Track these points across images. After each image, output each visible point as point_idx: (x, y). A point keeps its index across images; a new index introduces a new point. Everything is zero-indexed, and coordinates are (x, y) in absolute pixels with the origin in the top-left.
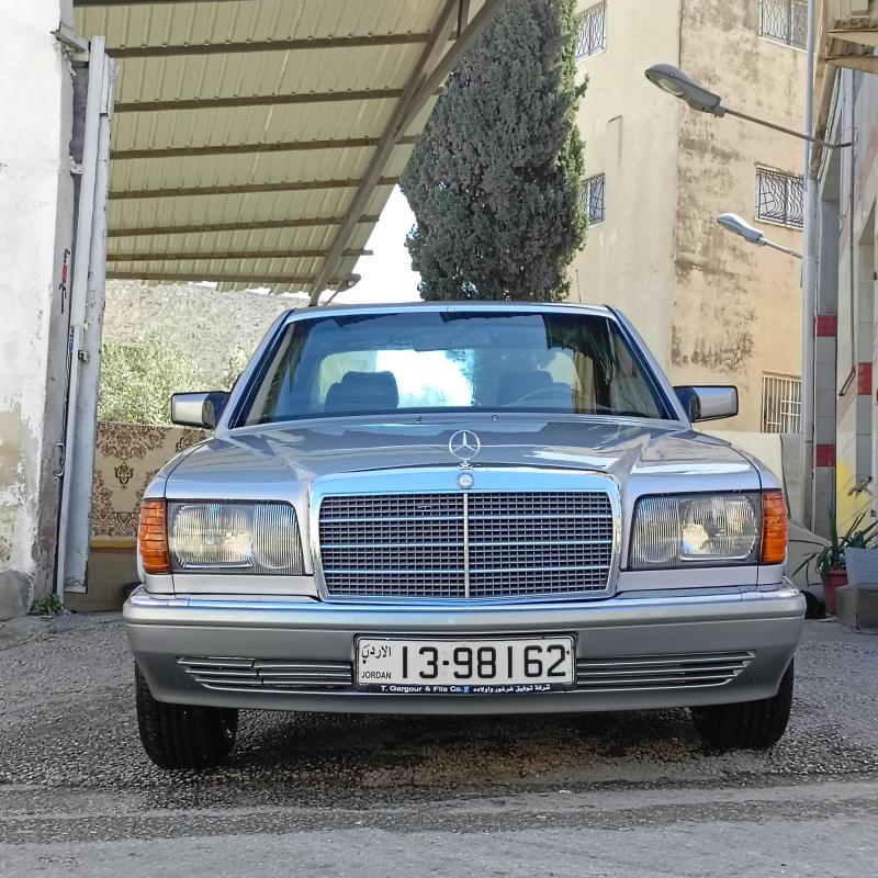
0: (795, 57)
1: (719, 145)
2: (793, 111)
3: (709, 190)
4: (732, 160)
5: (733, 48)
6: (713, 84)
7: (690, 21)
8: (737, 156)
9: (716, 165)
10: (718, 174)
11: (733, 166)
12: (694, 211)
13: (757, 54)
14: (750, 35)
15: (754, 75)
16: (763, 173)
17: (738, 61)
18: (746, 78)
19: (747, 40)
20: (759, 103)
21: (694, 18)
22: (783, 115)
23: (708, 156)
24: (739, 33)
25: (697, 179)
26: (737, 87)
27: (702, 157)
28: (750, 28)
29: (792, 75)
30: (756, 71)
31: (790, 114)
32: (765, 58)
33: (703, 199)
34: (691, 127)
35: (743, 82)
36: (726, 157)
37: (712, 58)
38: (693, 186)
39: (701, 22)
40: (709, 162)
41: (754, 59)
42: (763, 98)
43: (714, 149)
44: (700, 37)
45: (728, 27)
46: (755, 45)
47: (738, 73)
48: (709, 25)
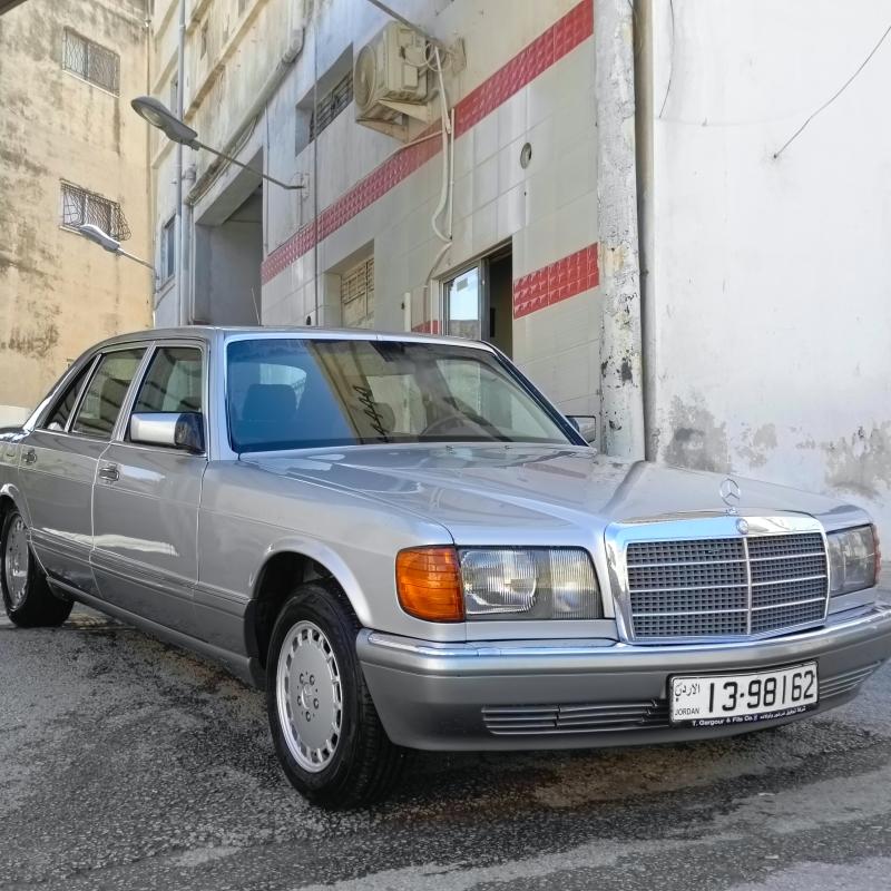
0: (91, 91)
1: (30, 160)
2: (90, 138)
3: (23, 197)
4: (42, 175)
5: (42, 76)
6: (27, 105)
7: (6, 47)
8: (46, 171)
9: (27, 176)
10: (31, 184)
11: (42, 179)
12: (10, 215)
13: (62, 85)
14: (55, 67)
15: (59, 103)
16: (67, 188)
17: (46, 88)
18: (53, 104)
19: (53, 72)
20: (63, 127)
21: (9, 45)
22: (82, 140)
23: (22, 168)
24: (47, 64)
25: (13, 187)
26: (46, 111)
27: (17, 168)
28: (56, 61)
29: (89, 107)
30: (60, 100)
31: (87, 140)
32: (68, 89)
33: (18, 205)
34: (7, 140)
35: (50, 107)
36: (37, 170)
37: (26, 82)
38: (9, 192)
39: (17, 50)
40: (22, 174)
41: (59, 88)
42: (66, 123)
43: (27, 163)
44: (15, 63)
45: (38, 58)
46: (60, 77)
47: (46, 99)
48: (22, 54)
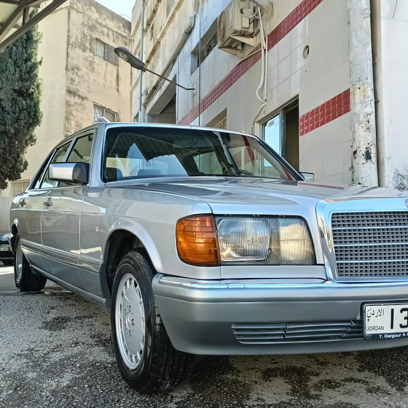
0: (107, 65)
1: (80, 94)
2: (106, 85)
3: (77, 110)
4: (85, 100)
5: (86, 59)
6: (79, 71)
7: (71, 46)
8: (87, 99)
9: (79, 101)
10: (80, 104)
11: (85, 102)
12: (71, 117)
13: (94, 62)
14: (92, 55)
15: (93, 70)
16: (96, 106)
17: (87, 64)
18: (90, 71)
19: (91, 57)
20: (94, 80)
21: (72, 45)
22: (102, 86)
23: (77, 97)
24: (88, 54)
25: (73, 105)
26: (87, 73)
27: (74, 98)
28: (92, 52)
29: (106, 72)
30: (93, 69)
31: (104, 86)
32: (96, 64)
33: (75, 113)
34: (71, 85)
35: (89, 72)
36: (83, 98)
37: (79, 61)
38: (71, 108)
39: (75, 47)
40: (77, 100)
41: (93, 64)
42: (96, 79)
43: (79, 95)
44: (74, 53)
45: (84, 51)
46: (93, 59)
47: (88, 68)
48: (78, 49)
